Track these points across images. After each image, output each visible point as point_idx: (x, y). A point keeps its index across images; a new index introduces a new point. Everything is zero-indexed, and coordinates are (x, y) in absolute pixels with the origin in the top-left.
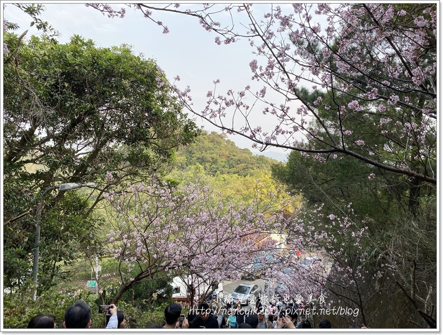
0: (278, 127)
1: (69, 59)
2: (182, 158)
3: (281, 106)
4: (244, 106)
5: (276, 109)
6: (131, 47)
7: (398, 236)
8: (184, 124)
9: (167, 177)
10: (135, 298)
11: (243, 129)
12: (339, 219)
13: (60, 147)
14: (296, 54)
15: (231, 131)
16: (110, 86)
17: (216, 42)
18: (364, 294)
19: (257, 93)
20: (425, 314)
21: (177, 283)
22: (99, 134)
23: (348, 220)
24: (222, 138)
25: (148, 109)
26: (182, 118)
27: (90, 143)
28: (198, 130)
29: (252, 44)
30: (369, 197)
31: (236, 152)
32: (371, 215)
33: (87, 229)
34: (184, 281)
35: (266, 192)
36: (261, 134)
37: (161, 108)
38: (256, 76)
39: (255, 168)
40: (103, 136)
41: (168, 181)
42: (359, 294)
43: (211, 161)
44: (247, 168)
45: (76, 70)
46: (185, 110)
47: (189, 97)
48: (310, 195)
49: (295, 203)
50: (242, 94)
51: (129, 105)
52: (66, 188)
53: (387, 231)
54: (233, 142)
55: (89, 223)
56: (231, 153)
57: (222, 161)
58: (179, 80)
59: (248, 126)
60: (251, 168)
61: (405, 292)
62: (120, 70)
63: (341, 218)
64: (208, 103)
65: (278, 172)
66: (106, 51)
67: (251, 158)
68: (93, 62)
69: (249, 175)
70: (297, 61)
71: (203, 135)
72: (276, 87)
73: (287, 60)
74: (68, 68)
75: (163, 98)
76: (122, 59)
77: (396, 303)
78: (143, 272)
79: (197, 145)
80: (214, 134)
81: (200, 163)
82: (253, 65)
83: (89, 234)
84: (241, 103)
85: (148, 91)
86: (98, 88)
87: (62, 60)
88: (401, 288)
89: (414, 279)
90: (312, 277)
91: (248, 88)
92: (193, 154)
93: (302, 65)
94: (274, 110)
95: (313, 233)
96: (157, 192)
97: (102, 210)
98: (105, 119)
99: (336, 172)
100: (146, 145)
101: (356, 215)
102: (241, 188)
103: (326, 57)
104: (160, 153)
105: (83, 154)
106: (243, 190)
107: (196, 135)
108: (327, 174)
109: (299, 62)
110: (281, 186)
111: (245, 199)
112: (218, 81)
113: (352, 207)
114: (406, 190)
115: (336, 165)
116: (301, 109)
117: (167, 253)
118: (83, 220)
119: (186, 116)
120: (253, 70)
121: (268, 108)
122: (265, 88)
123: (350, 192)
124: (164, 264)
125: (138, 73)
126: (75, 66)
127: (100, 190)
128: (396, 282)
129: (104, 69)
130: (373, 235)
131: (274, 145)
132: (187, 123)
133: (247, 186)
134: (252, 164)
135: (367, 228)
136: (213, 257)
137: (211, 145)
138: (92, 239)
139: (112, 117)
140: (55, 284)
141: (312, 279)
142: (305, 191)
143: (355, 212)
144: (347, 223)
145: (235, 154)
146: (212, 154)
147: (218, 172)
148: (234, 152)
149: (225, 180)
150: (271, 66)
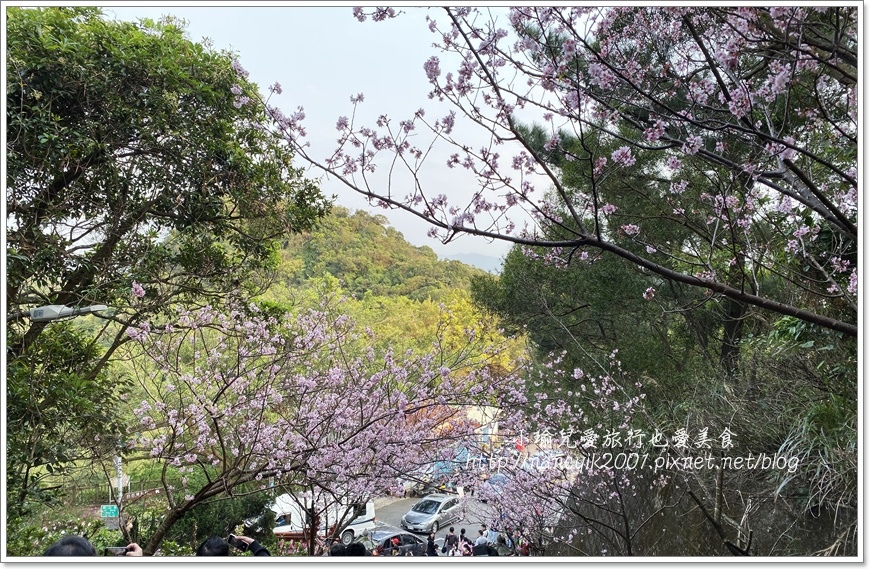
0: (478, 196)
1: (45, 41)
2: (296, 262)
3: (483, 152)
4: (412, 151)
5: (472, 156)
6: (184, 23)
7: (698, 410)
8: (296, 190)
9: (262, 298)
10: (199, 537)
11: (410, 198)
12: (593, 380)
13: (30, 229)
14: (517, 51)
15: (386, 202)
16: (138, 104)
17: (355, 15)
18: (634, 517)
19: (437, 124)
20: (736, 548)
21: (284, 505)
22: (116, 207)
23: (610, 382)
24: (378, 224)
25: (220, 157)
26: (291, 177)
27: (99, 225)
28: (325, 203)
29: (432, 27)
30: (651, 340)
31: (406, 253)
32: (652, 374)
33: (97, 401)
34: (297, 501)
35: (462, 331)
36: (447, 210)
37: (248, 155)
38: (439, 91)
39: (442, 285)
40: (125, 212)
41: (264, 306)
42: (624, 516)
43: (355, 269)
44: (427, 285)
45: (60, 65)
46: (297, 162)
47: (299, 129)
48: (543, 335)
49: (514, 352)
50: (408, 127)
51: (179, 147)
52: (45, 316)
53: (681, 402)
54: (400, 233)
55: (100, 389)
56: (396, 255)
57: (377, 270)
58: (279, 92)
59: (419, 193)
60: (434, 285)
61: (704, 510)
62: (159, 71)
63: (597, 378)
64: (340, 141)
65: (484, 292)
66: (127, 28)
67: (434, 266)
68: (98, 50)
69: (430, 299)
70: (519, 65)
71: (339, 216)
72: (475, 115)
73: (501, 64)
74: (42, 60)
75: (251, 135)
76: (163, 48)
77: (689, 532)
78: (211, 484)
79: (326, 237)
80: (361, 215)
81: (333, 274)
82: (432, 69)
83: (99, 411)
84: (406, 143)
85: (220, 117)
86: (112, 107)
87: (27, 42)
88: (698, 502)
89: (721, 485)
90: (542, 488)
91: (419, 113)
92: (319, 254)
93: (528, 73)
94: (469, 160)
95: (543, 405)
96: (238, 327)
97: (126, 364)
98: (129, 173)
99: (592, 292)
100: (217, 232)
101: (625, 373)
102: (414, 323)
103: (569, 53)
104: (247, 249)
105: (83, 247)
106: (417, 327)
107: (321, 214)
108: (575, 296)
109: (524, 67)
110: (487, 317)
111: (421, 344)
112: (360, 98)
113: (618, 357)
114: (718, 328)
115: (592, 278)
116: (521, 159)
117: (259, 445)
118: (85, 382)
119: (299, 173)
120: (430, 77)
121: (457, 155)
122: (453, 113)
123: (617, 331)
124: (253, 466)
125: (198, 80)
126: (60, 55)
127: (121, 322)
128: (690, 493)
129: (123, 66)
130: (655, 409)
131: (469, 231)
132: (302, 188)
133: (425, 320)
134: (436, 278)
135: (643, 396)
136: (352, 452)
137: (355, 238)
138: (105, 421)
139: (144, 171)
140: (28, 512)
141: (540, 491)
142: (533, 327)
143: (624, 367)
144: (608, 388)
145: (404, 257)
146: (357, 255)
147: (369, 291)
148: (401, 252)
149: (382, 307)
150: (466, 72)
